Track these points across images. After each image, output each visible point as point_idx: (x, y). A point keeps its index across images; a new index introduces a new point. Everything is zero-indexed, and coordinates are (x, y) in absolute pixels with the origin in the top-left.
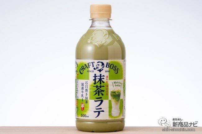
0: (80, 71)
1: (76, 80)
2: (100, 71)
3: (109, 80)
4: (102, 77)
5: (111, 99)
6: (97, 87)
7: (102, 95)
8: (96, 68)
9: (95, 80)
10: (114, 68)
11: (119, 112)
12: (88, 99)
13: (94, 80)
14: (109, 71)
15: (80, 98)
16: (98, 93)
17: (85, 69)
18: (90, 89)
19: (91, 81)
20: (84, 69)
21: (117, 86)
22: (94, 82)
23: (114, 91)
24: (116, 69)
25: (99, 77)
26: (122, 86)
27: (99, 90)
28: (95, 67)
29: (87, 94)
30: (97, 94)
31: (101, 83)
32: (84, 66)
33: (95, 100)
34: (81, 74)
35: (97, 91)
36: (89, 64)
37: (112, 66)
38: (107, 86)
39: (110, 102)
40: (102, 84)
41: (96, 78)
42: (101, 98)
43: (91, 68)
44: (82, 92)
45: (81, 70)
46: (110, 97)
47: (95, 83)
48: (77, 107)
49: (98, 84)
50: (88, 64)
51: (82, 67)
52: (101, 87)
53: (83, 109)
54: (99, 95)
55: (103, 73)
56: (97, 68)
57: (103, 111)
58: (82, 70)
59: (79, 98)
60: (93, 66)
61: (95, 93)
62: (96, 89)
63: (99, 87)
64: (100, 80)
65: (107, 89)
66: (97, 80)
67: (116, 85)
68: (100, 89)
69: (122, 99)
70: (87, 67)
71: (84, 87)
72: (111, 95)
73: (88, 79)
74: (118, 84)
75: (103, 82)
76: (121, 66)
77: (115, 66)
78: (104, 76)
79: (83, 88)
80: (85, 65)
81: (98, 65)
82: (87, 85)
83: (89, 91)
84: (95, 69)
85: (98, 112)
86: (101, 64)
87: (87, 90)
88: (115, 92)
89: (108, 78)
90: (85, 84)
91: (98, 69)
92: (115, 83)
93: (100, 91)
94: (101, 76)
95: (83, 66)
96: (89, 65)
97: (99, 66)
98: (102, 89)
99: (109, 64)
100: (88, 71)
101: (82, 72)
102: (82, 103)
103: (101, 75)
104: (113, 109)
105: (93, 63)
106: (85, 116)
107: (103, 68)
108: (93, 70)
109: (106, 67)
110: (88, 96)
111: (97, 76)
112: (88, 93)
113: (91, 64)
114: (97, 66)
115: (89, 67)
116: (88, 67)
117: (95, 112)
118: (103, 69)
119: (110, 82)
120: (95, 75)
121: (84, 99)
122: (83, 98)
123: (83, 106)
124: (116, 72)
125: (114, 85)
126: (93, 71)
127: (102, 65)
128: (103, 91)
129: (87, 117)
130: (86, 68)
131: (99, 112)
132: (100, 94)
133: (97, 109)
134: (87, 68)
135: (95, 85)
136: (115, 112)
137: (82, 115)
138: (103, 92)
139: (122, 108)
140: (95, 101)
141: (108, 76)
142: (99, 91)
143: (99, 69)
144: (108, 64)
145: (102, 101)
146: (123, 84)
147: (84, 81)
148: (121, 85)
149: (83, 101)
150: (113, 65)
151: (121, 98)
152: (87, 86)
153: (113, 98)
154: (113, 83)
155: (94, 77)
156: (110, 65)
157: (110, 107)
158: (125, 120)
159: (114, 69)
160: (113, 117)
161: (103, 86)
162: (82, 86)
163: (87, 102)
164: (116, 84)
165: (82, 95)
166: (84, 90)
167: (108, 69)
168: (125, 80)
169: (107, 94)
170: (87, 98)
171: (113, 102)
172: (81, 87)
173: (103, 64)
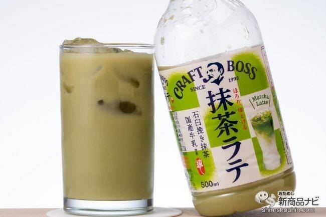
0: (175, 93)
1: (171, 114)
2: (217, 82)
3: (241, 95)
4: (225, 95)
5: (255, 136)
6: (220, 116)
7: (236, 130)
8: (207, 79)
9: (212, 103)
10: (245, 68)
11: (279, 156)
12: (208, 146)
13: (209, 105)
14: (237, 78)
15: (190, 149)
16: (224, 129)
17: (185, 86)
18: (207, 125)
19: (204, 109)
20: (182, 88)
21: (261, 104)
22: (210, 108)
23: (258, 116)
24: (250, 68)
25: (219, 96)
26: (272, 102)
27: (226, 122)
28: (206, 76)
29: (202, 138)
30: (225, 132)
31: (226, 108)
32: (181, 80)
33: (223, 146)
34: (180, 98)
35: (223, 126)
36: (192, 74)
37: (240, 65)
38: (241, 110)
39: (255, 141)
40: (230, 109)
41: (214, 99)
42: (234, 138)
43: (198, 82)
44: (192, 135)
45: (178, 90)
46: (253, 132)
47: (214, 111)
48: (189, 170)
49: (221, 111)
50: (189, 73)
51: (177, 84)
52: (227, 115)
53: (202, 171)
54: (228, 133)
55: (224, 85)
56: (210, 77)
57: (246, 165)
58: (180, 90)
59: (188, 151)
60: (201, 76)
61: (219, 131)
62: (218, 122)
63: (225, 117)
64: (223, 100)
65: (243, 116)
66: (217, 103)
67: (259, 103)
68: (228, 119)
69: (278, 130)
70: (188, 81)
71: (193, 123)
72: (253, 126)
73: (198, 106)
74: (261, 100)
75: (231, 104)
76: (258, 61)
77: (247, 64)
78: (228, 91)
79: (190, 128)
80: (184, 77)
81: (210, 71)
82: (197, 118)
83: (204, 130)
84: (205, 81)
85: (235, 170)
86: (215, 67)
87: (200, 130)
88: (260, 119)
89: (239, 94)
90: (193, 119)
91: (212, 80)
92: (254, 99)
93: (229, 124)
94: (221, 92)
95: (179, 82)
96: (191, 77)
97: (213, 73)
98: (232, 118)
99: (233, 62)
100: (193, 89)
101: (180, 95)
102: (198, 159)
103: (221, 90)
104: (265, 155)
105: (198, 69)
106: (209, 184)
107: (221, 75)
108: (203, 83)
109: (229, 70)
110: (206, 141)
111: (214, 96)
112: (205, 135)
113: (196, 73)
114: (210, 73)
115: (193, 80)
116: (190, 80)
117: (229, 171)
118: (222, 78)
119: (245, 101)
120: (210, 92)
121: (199, 149)
122: (195, 147)
123: (200, 165)
124: (252, 76)
125: (254, 103)
126: (203, 87)
127: (219, 70)
128: (235, 122)
129: (215, 185)
130: (187, 84)
131: (238, 169)
132: (231, 131)
133: (231, 164)
134: (190, 82)
135: (216, 115)
136: (271, 160)
137: (204, 184)
138: (235, 126)
139: (282, 148)
140: (224, 148)
141: (236, 90)
142: (226, 125)
143: (215, 78)
144: (231, 63)
145: (238, 145)
146: (272, 98)
147: (189, 113)
148: (268, 100)
149: (197, 154)
150: (242, 63)
151: (276, 126)
152: (198, 122)
153: (260, 133)
154: (252, 100)
155: (209, 99)
156: (235, 65)
157: (259, 153)
158: (295, 170)
159: (246, 71)
160: (270, 171)
161: (233, 113)
162: (188, 124)
163: (206, 154)
164: (259, 101)
165: (193, 143)
166: (195, 131)
167: (233, 74)
168: (273, 88)
169: (246, 128)
170: (205, 147)
171: (262, 140)
172: (186, 126)
173: (220, 66)
